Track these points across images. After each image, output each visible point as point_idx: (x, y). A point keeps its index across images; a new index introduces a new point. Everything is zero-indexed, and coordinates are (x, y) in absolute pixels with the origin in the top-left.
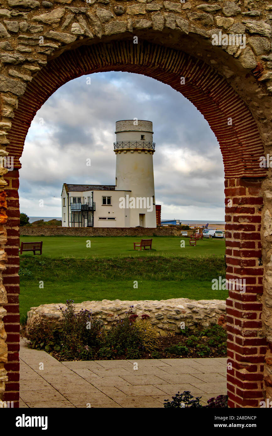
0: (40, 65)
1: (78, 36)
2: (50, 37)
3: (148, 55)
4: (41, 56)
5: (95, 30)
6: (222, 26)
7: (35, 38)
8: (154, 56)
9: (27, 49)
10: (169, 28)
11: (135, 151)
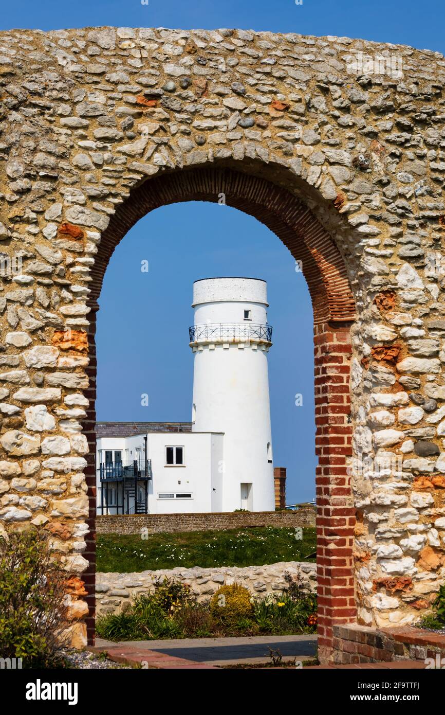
0: (123, 198)
1: (161, 167)
2: (134, 168)
3: (230, 185)
4: (124, 189)
5: (177, 161)
6: (302, 155)
7: (118, 170)
8: (236, 185)
9: (112, 182)
10: (249, 157)
11: (231, 346)
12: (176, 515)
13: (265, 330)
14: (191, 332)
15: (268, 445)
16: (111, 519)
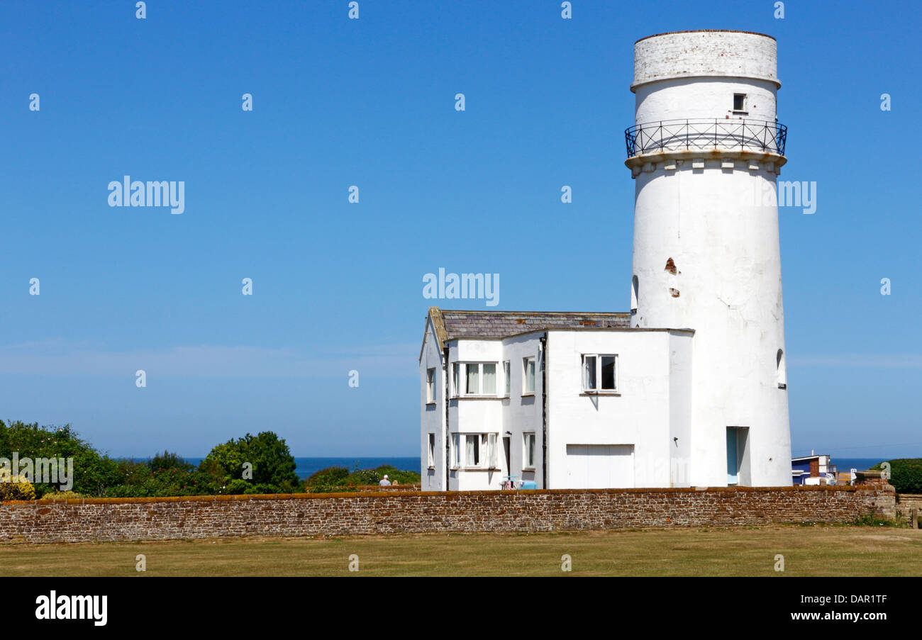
11: (709, 163)
12: (612, 492)
13: (774, 131)
14: (630, 138)
15: (780, 354)
16: (481, 499)
